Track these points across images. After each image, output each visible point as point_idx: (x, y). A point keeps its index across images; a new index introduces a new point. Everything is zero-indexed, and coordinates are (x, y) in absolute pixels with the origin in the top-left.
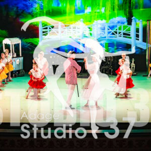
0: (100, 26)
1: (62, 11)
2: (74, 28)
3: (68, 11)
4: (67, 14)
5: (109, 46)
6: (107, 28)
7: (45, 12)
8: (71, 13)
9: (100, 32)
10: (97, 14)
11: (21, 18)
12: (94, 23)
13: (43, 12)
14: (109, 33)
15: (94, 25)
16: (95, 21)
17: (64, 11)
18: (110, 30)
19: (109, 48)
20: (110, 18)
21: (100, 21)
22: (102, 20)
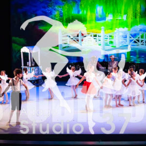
0: (121, 34)
1: (83, 18)
2: (94, 36)
3: (88, 19)
4: (88, 22)
5: (131, 55)
6: (128, 36)
7: (65, 19)
8: (91, 20)
9: (122, 40)
10: (118, 21)
11: (40, 25)
12: (116, 31)
13: (63, 20)
14: (131, 41)
15: (115, 33)
16: (116, 29)
17: (84, 18)
18: (132, 38)
19: (131, 56)
20: (132, 26)
21: (121, 29)
22: (124, 28)
